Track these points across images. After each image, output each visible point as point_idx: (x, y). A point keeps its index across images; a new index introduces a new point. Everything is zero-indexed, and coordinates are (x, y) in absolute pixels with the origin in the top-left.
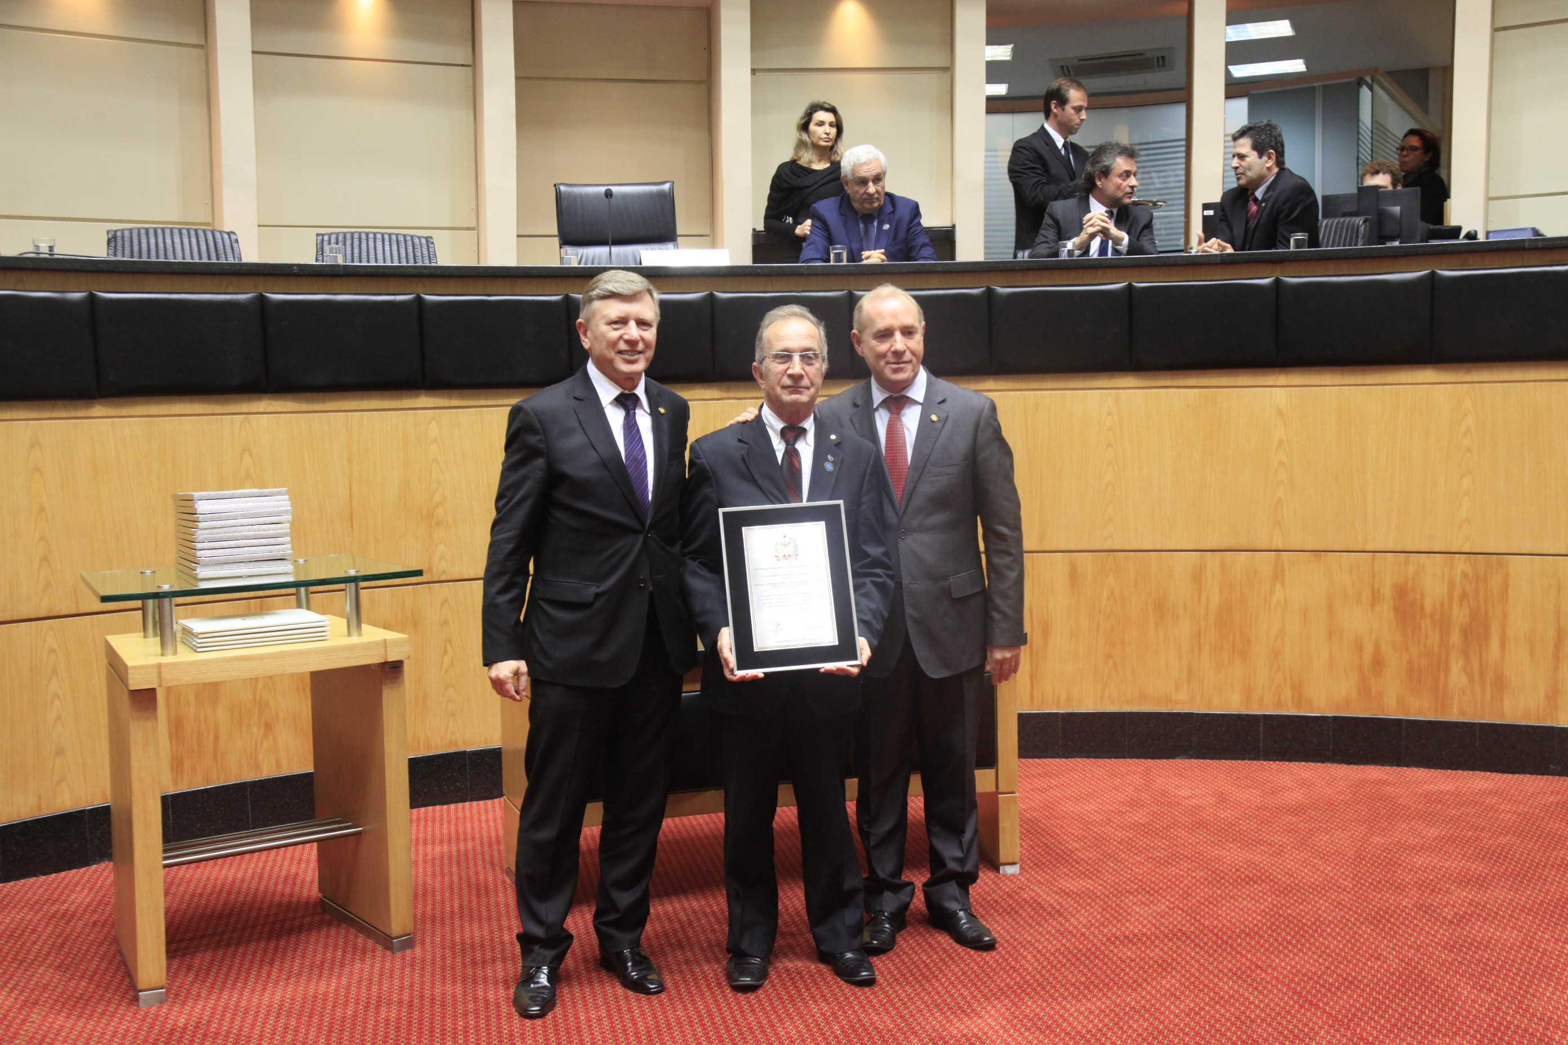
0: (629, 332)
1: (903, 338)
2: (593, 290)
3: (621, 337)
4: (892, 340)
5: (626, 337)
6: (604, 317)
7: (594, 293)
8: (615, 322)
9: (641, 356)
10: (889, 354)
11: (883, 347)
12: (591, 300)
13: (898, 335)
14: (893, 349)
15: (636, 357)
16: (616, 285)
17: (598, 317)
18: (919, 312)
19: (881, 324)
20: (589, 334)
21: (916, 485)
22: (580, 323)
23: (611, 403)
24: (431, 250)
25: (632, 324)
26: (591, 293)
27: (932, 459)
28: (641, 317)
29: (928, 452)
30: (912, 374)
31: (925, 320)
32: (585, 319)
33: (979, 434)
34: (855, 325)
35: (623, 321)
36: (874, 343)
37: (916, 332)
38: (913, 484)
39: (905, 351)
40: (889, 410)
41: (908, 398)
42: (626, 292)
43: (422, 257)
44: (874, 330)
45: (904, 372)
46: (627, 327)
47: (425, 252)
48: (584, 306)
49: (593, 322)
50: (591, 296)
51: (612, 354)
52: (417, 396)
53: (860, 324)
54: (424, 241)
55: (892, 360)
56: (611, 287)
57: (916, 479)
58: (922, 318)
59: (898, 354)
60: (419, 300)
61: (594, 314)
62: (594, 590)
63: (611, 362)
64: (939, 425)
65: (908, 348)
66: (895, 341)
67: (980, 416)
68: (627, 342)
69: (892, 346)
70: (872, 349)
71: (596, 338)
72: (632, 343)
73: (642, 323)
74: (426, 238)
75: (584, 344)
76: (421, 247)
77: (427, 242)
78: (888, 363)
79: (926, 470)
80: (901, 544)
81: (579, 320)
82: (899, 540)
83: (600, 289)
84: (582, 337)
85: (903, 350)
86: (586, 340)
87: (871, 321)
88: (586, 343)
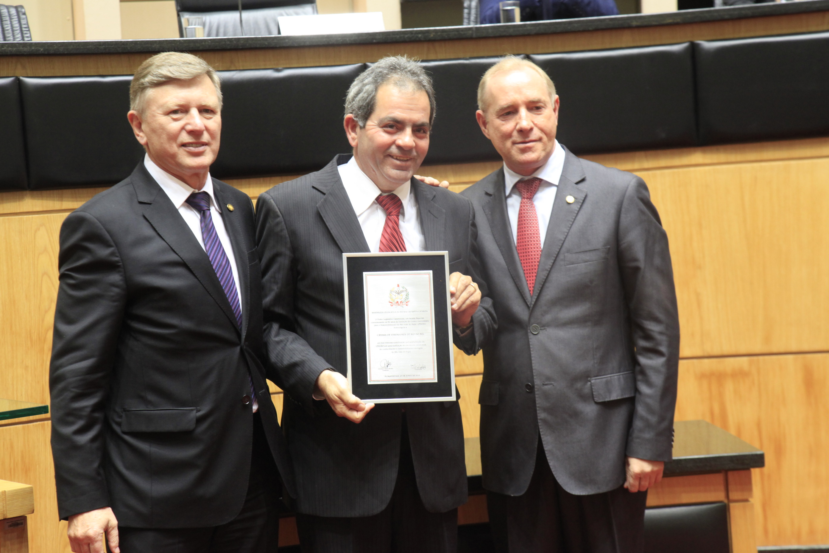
0: (191, 121)
1: (529, 114)
2: (144, 76)
3: (183, 128)
4: (517, 117)
5: (189, 127)
6: (162, 106)
7: (147, 79)
8: (175, 112)
9: (207, 148)
10: (515, 134)
11: (508, 126)
12: (143, 88)
13: (523, 111)
14: (518, 127)
15: (201, 149)
16: (171, 69)
17: (154, 108)
18: (548, 84)
19: (504, 101)
20: (143, 127)
21: (548, 274)
22: (132, 115)
23: (183, 205)
24: (23, 22)
25: (194, 112)
26: (142, 81)
27: (566, 245)
28: (204, 104)
29: (562, 237)
30: (543, 154)
31: (558, 93)
32: (138, 111)
33: (623, 216)
34: (480, 104)
35: (184, 109)
36: (498, 122)
37: (545, 107)
38: (545, 273)
39: (531, 129)
40: (521, 194)
41: (541, 180)
42: (183, 76)
43: (13, 31)
44: (497, 108)
45: (533, 152)
46: (188, 116)
47: (16, 25)
48: (135, 96)
49: (148, 114)
50: (143, 84)
51: (174, 148)
52: (21, 198)
53: (484, 102)
54: (13, 11)
55: (519, 140)
56: (165, 71)
57: (548, 267)
58: (553, 90)
59: (524, 133)
60: (19, 83)
61: (149, 103)
62: (195, 414)
63: (173, 156)
64: (576, 207)
65: (535, 125)
66: (520, 118)
67: (624, 196)
68: (191, 133)
69: (517, 124)
70: (497, 129)
71: (154, 131)
72: (196, 134)
73: (204, 110)
74: (16, 8)
75: (138, 138)
76: (11, 19)
77: (18, 12)
78: (514, 143)
79: (561, 257)
80: (533, 340)
81: (131, 112)
82: (531, 336)
83: (153, 75)
84: (136, 131)
85: (528, 127)
86: (141, 134)
87: (493, 97)
88: (142, 138)
